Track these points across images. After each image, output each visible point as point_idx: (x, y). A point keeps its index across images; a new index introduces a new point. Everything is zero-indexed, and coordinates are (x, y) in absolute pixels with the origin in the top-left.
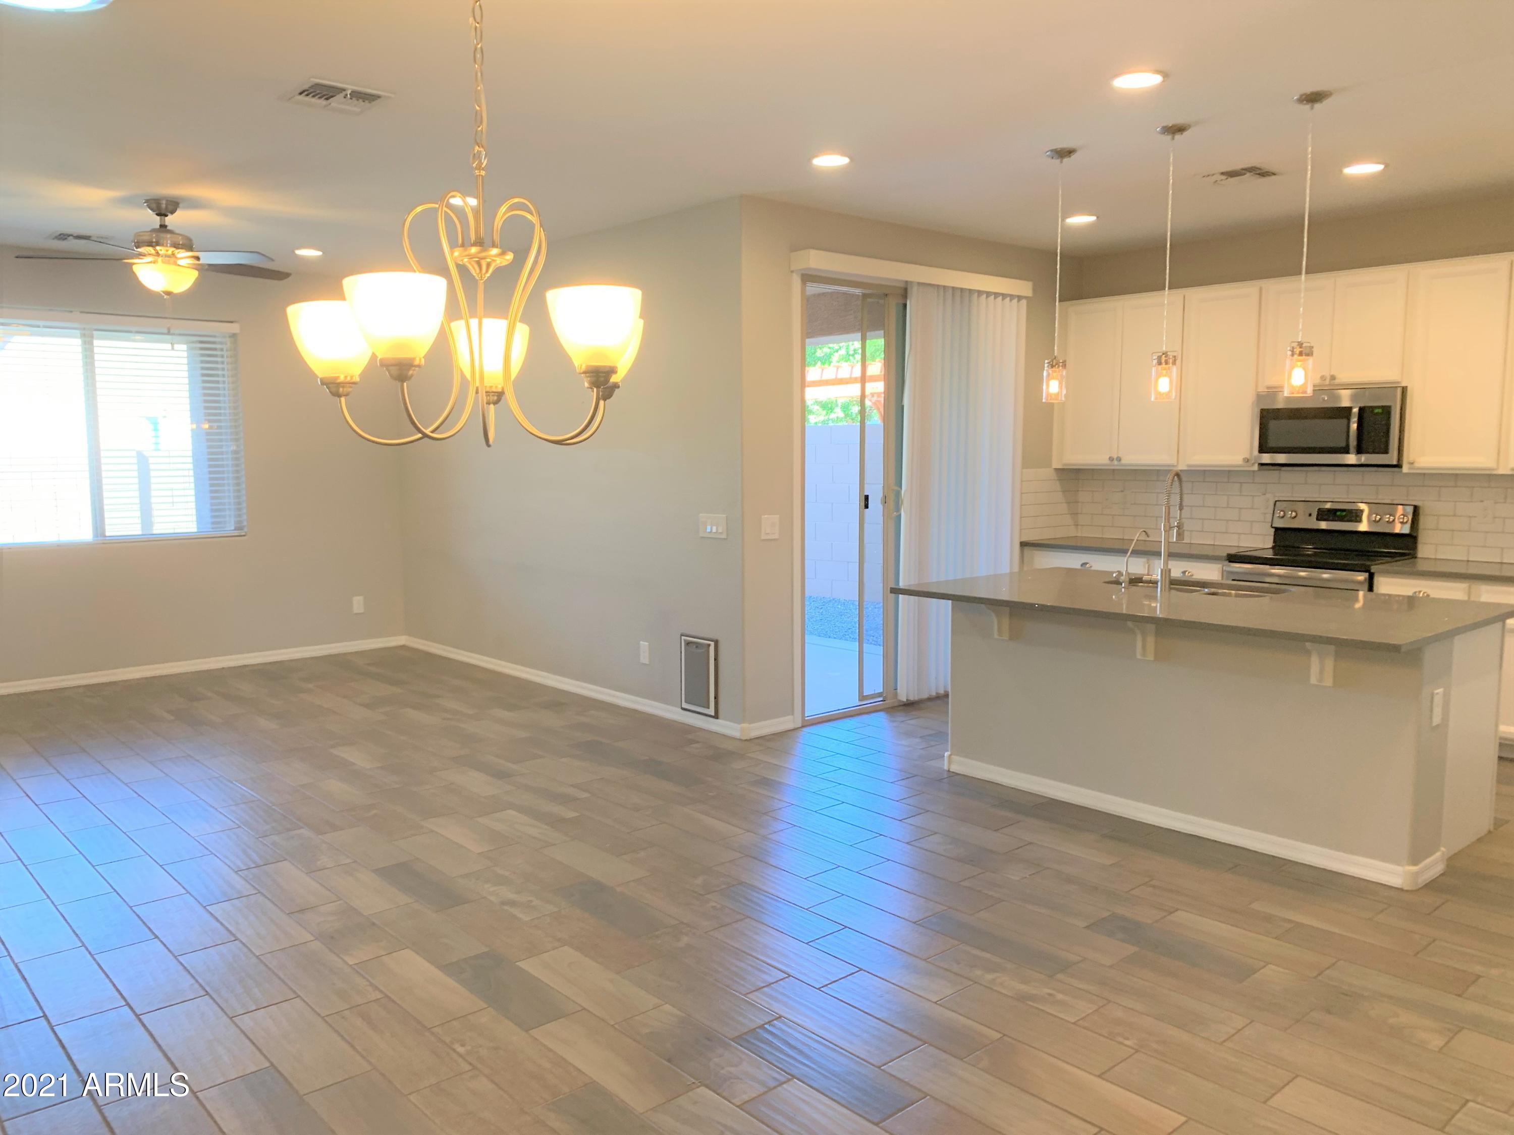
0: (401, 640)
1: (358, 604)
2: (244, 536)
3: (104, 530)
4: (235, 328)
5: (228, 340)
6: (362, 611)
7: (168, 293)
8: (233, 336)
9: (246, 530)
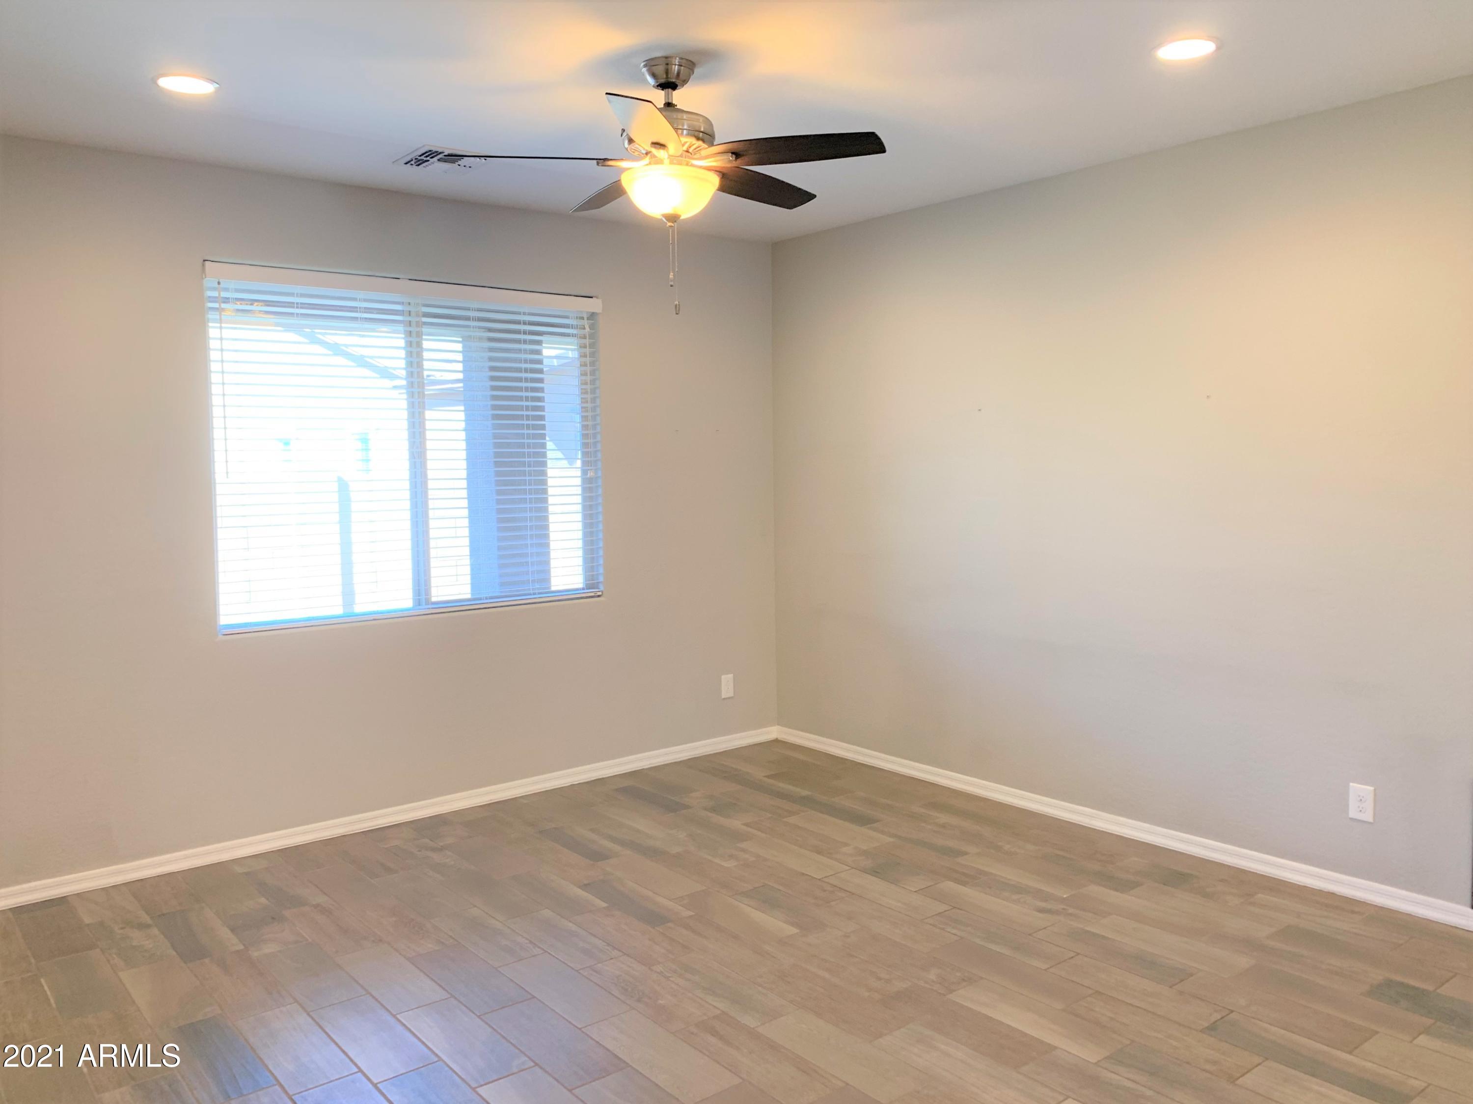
0: (773, 732)
1: (727, 685)
2: (599, 596)
3: (428, 592)
4: (595, 306)
5: (586, 323)
6: (731, 694)
7: (673, 218)
8: (592, 316)
9: (602, 588)
